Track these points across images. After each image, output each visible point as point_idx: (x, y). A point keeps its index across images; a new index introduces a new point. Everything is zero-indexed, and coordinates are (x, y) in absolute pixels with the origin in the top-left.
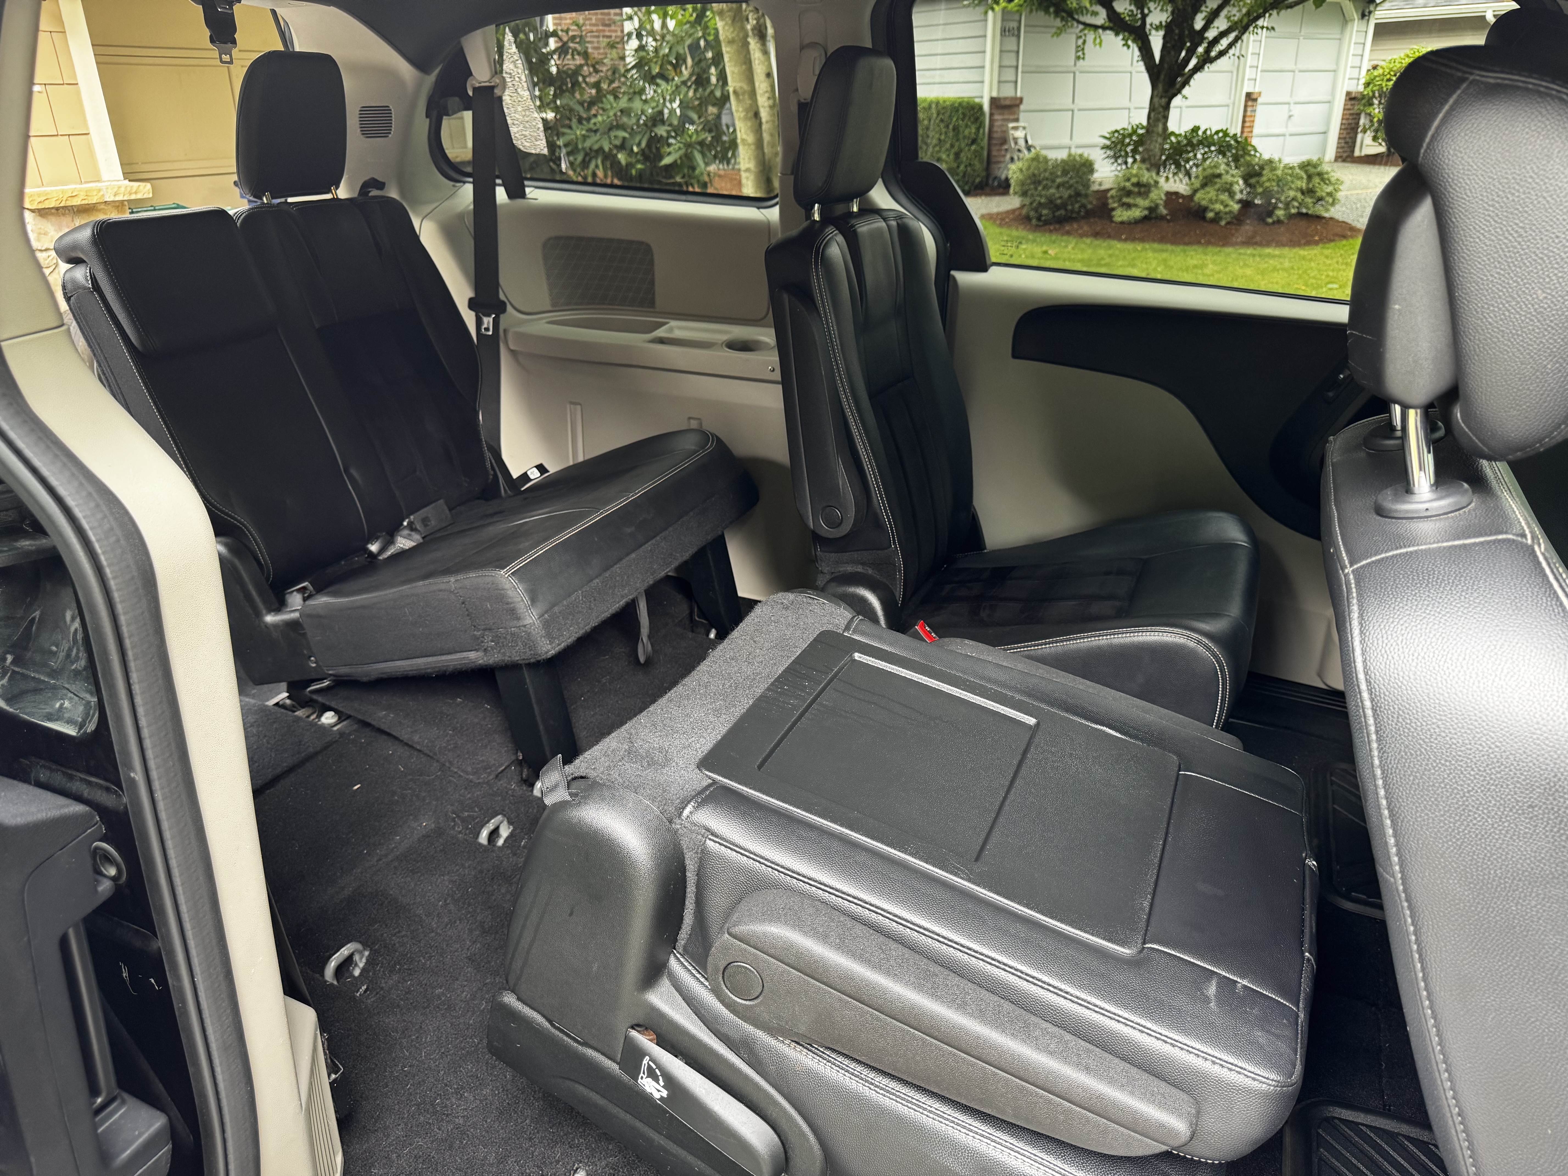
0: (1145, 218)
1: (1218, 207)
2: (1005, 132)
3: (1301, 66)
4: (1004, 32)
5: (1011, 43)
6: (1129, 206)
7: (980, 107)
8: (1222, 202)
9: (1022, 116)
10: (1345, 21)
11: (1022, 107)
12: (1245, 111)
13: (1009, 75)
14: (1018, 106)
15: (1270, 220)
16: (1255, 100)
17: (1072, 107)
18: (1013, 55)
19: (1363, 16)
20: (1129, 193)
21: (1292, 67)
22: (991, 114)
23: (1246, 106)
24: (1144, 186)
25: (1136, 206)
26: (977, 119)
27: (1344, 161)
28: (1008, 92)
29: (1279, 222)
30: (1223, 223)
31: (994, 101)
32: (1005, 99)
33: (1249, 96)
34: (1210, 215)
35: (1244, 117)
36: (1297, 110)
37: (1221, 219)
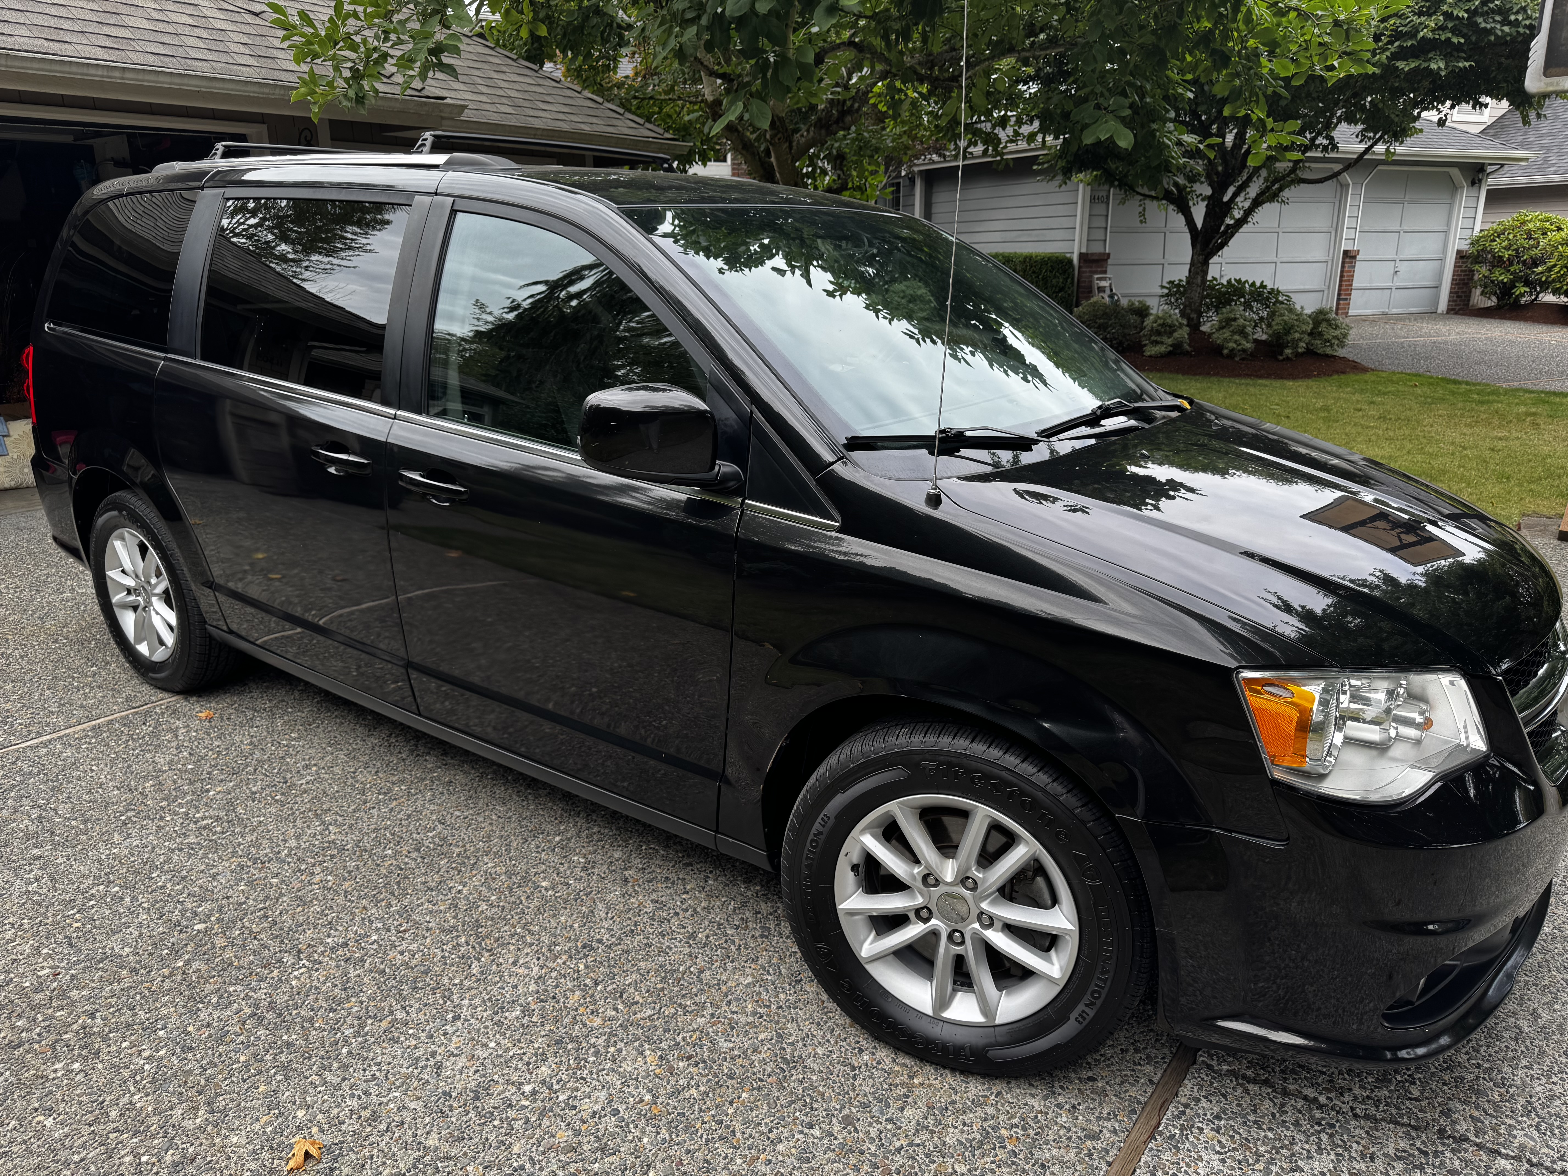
0: (1170, 353)
1: (1232, 345)
2: (1091, 282)
3: (1406, 228)
4: (1093, 200)
5: (1100, 209)
6: (1157, 343)
7: (1070, 261)
8: (1236, 342)
9: (1109, 268)
10: (1454, 189)
11: (1110, 261)
12: (1343, 267)
13: (1099, 235)
14: (1106, 260)
15: (1281, 358)
16: (1355, 257)
17: (1162, 261)
18: (1103, 218)
19: (1473, 183)
20: (1159, 333)
21: (1398, 228)
22: (1080, 267)
23: (1343, 263)
24: (1170, 327)
25: (1162, 343)
26: (1065, 271)
27: (1456, 313)
28: (1097, 248)
29: (1288, 359)
30: (1237, 359)
31: (1081, 255)
32: (1092, 254)
33: (1346, 253)
34: (1225, 352)
35: (1342, 272)
36: (1403, 267)
37: (1235, 355)
